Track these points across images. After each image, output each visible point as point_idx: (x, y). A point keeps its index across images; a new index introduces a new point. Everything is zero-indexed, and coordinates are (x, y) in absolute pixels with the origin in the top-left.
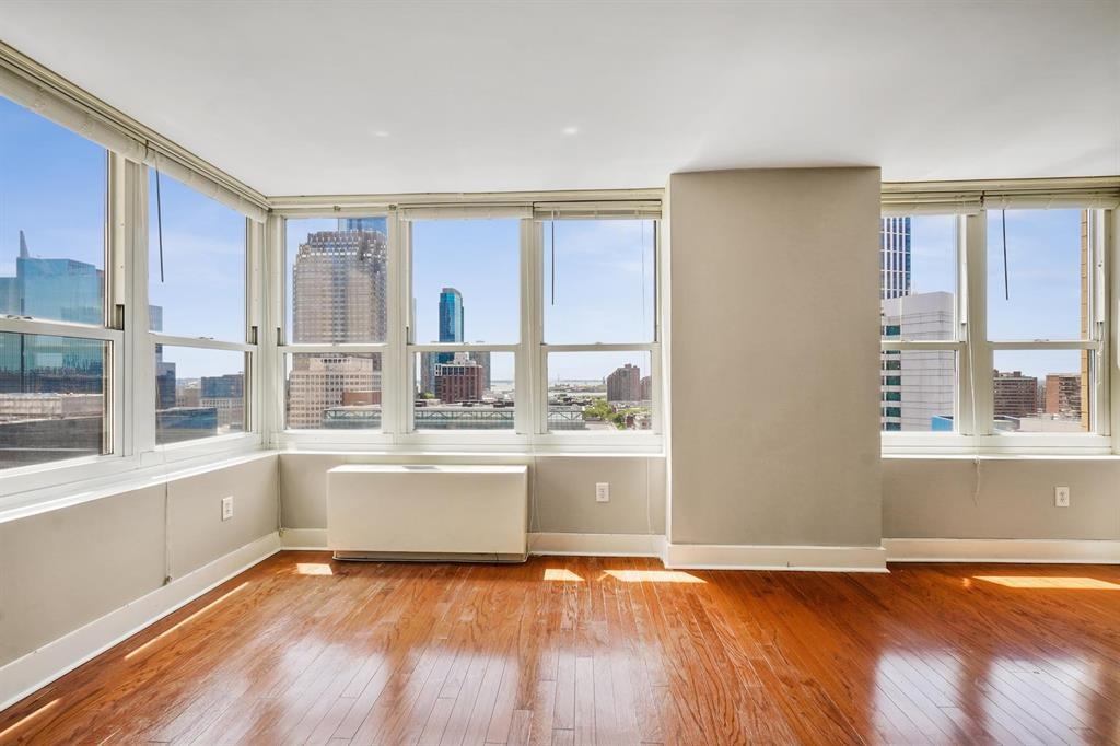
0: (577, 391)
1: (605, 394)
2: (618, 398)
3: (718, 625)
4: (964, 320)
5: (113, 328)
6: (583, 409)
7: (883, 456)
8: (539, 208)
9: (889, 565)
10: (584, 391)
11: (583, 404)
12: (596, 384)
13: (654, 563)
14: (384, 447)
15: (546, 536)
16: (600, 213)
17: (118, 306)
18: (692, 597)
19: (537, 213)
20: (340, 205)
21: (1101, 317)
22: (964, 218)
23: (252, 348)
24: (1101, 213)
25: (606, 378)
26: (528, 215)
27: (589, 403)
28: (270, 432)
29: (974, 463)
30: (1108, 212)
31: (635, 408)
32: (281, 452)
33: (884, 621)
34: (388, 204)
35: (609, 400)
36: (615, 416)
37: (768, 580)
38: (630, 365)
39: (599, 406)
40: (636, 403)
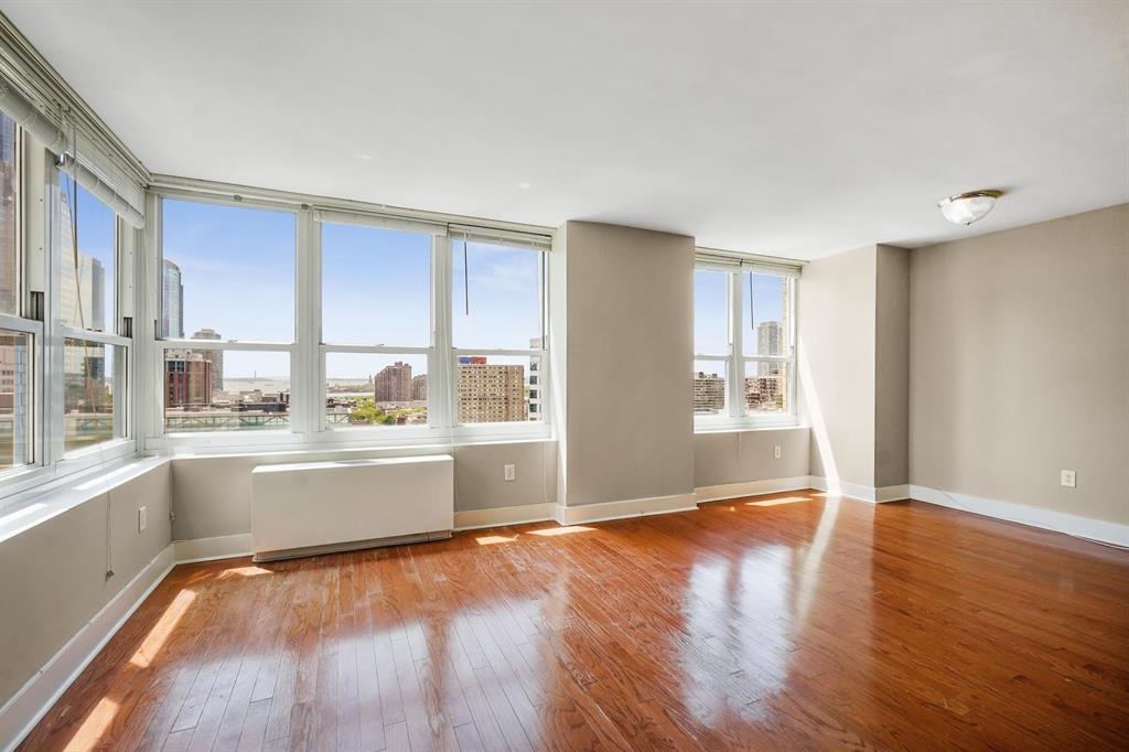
0: (340, 392)
1: (373, 394)
2: (387, 398)
3: (621, 552)
4: (731, 342)
5: (26, 317)
6: (349, 410)
7: (695, 432)
8: (452, 228)
9: (698, 505)
10: (346, 391)
11: (347, 406)
12: (361, 384)
13: (552, 524)
14: (297, 446)
15: (467, 514)
16: (505, 240)
17: (32, 293)
18: (593, 540)
19: (451, 233)
20: (242, 196)
21: (793, 344)
22: (731, 275)
23: (126, 341)
24: (793, 280)
25: (373, 377)
26: (443, 233)
27: (354, 404)
28: (145, 438)
29: (738, 434)
30: (796, 280)
31: (408, 407)
32: (173, 458)
33: (709, 534)
34: (301, 203)
35: (376, 401)
36: (384, 418)
37: (634, 523)
38: (401, 363)
39: (365, 407)
40: (407, 403)
